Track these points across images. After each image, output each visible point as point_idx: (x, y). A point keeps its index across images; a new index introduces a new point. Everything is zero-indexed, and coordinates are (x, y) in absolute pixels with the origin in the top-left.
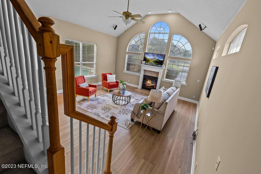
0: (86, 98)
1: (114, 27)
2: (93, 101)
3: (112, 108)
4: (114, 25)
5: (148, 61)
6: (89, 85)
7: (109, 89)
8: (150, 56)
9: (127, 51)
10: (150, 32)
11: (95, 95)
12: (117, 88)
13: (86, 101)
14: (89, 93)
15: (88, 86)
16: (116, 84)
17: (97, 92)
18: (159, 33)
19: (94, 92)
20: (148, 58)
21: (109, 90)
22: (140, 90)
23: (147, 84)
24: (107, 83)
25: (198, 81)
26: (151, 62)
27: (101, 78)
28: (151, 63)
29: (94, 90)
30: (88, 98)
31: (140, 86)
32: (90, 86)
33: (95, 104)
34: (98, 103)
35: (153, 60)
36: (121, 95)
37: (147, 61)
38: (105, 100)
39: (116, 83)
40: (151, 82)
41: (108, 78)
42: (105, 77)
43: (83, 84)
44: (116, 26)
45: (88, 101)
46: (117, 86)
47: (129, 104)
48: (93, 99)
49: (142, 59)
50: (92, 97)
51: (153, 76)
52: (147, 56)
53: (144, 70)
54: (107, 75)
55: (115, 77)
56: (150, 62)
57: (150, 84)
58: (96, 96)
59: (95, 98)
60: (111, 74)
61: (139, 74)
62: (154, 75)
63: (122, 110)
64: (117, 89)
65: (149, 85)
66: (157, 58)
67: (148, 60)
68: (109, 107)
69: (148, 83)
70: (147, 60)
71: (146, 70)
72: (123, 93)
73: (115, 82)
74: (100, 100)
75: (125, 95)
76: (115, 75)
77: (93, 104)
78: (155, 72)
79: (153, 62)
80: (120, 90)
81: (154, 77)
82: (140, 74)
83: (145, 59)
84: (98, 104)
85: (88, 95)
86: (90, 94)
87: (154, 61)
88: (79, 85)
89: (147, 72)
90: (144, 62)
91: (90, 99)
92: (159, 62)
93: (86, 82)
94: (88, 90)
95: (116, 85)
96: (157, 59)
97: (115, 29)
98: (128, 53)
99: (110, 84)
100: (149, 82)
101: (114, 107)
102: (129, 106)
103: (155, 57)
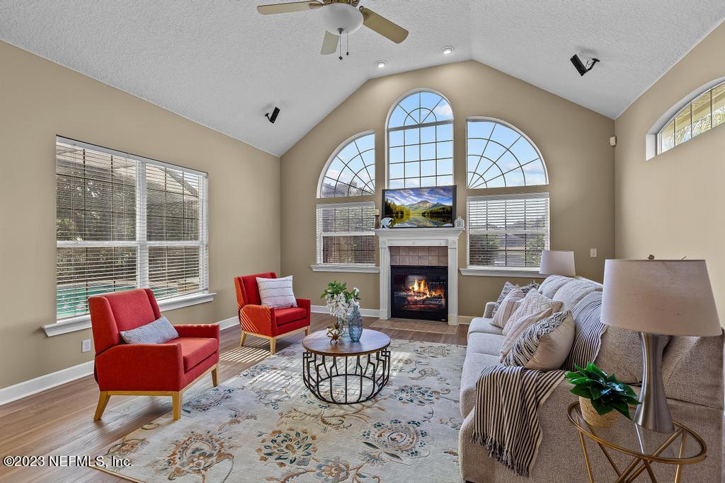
0: (165, 399)
1: (267, 115)
2: (204, 409)
3: (316, 429)
4: (269, 106)
5: (402, 217)
6: (177, 329)
7: (273, 335)
8: (404, 197)
9: (318, 197)
10: (389, 127)
11: (214, 373)
12: (306, 328)
13: (162, 420)
14: (177, 370)
15: (176, 334)
16: (300, 309)
17: (223, 357)
18: (420, 126)
19: (209, 358)
20: (397, 204)
21: (272, 341)
22: (389, 322)
23: (411, 295)
24: (265, 310)
25: (591, 253)
26: (415, 215)
27: (232, 295)
28: (416, 220)
29: (204, 349)
30: (176, 400)
31: (384, 312)
32: (185, 332)
33: (214, 428)
34: (235, 419)
35: (422, 210)
36: (346, 348)
37: (397, 217)
38: (268, 392)
39: (299, 306)
40: (425, 285)
41: (263, 294)
42: (249, 290)
43: (147, 329)
44: (277, 111)
45: (176, 419)
46: (305, 318)
47: (387, 390)
48: (203, 401)
49: (378, 212)
50: (199, 386)
51: (426, 264)
52: (393, 197)
53: (391, 248)
54: (259, 279)
55: (290, 284)
56: (411, 217)
57: (426, 294)
58: (219, 380)
59: (212, 392)
60: (273, 276)
61: (372, 265)
62: (431, 261)
63: (374, 432)
64: (306, 331)
65: (418, 299)
66: (433, 201)
67: (402, 213)
68: (300, 428)
69: (416, 288)
70: (397, 213)
71: (398, 248)
72: (355, 340)
73: (296, 305)
74: (239, 400)
75: (366, 348)
76: (290, 278)
77: (203, 433)
78: (429, 249)
79: (421, 218)
80: (337, 327)
81: (428, 267)
82: (378, 265)
83: (388, 211)
84: (231, 422)
85: (173, 385)
86: (183, 376)
87: (423, 214)
88: (120, 335)
89: (402, 253)
90: (387, 221)
91: (188, 404)
92: (443, 213)
93: (163, 319)
94: (174, 351)
95: (300, 316)
96: (435, 206)
97: (273, 119)
98: (321, 201)
99: (277, 314)
100: (419, 286)
101: (324, 422)
102: (391, 396)
103: (426, 196)
